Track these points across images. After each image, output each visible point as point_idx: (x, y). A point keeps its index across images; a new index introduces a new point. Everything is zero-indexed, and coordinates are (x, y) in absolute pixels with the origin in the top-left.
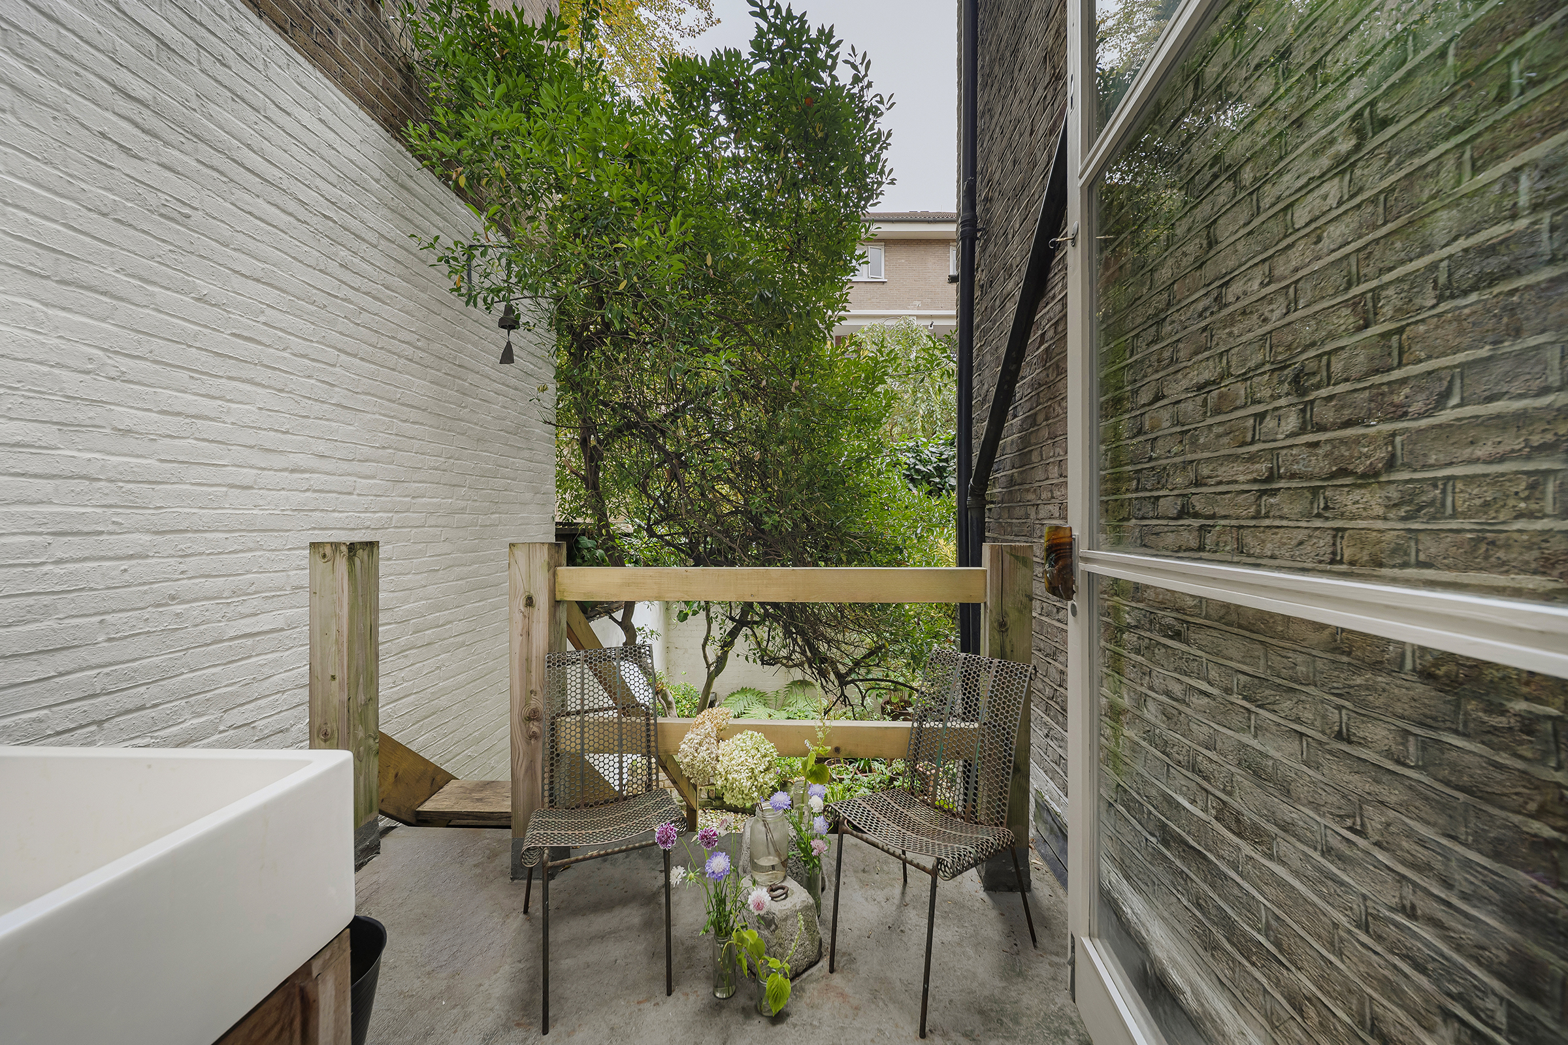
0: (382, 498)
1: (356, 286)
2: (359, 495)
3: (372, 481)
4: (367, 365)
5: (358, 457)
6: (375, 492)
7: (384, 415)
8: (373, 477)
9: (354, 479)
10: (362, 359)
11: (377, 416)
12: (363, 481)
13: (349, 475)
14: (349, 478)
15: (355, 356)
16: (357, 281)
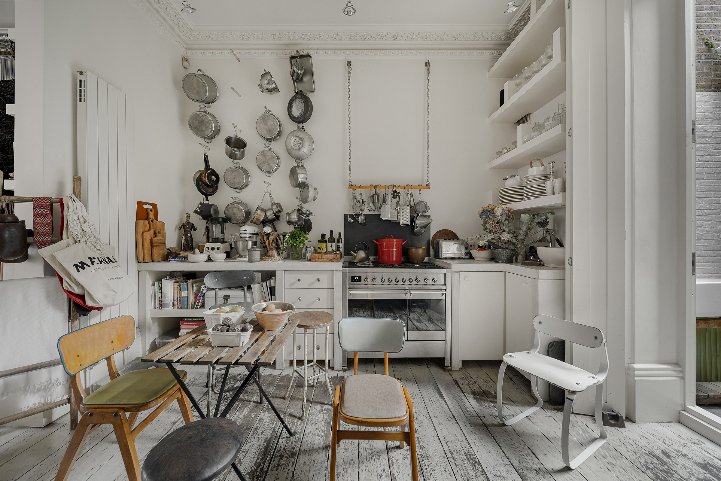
0: (715, 228)
1: (703, 155)
2: (704, 227)
3: (710, 222)
4: (708, 181)
5: (704, 214)
6: (711, 226)
7: (715, 197)
8: (711, 221)
9: (703, 222)
10: (705, 179)
11: (712, 198)
12: (706, 222)
13: (701, 220)
14: (701, 222)
15: (703, 179)
16: (703, 153)
